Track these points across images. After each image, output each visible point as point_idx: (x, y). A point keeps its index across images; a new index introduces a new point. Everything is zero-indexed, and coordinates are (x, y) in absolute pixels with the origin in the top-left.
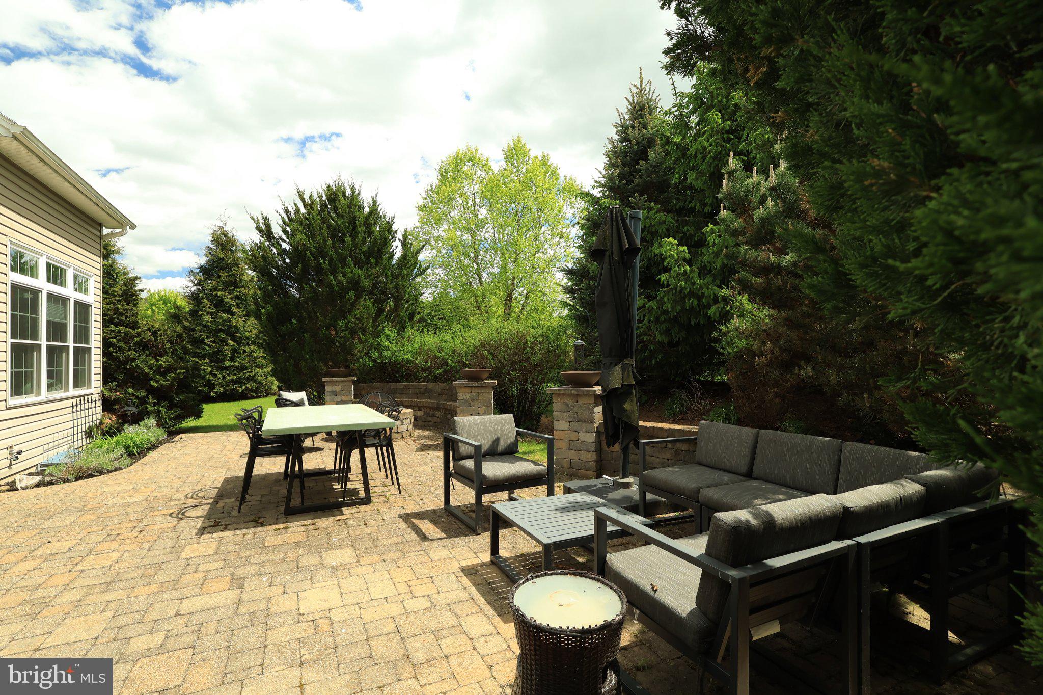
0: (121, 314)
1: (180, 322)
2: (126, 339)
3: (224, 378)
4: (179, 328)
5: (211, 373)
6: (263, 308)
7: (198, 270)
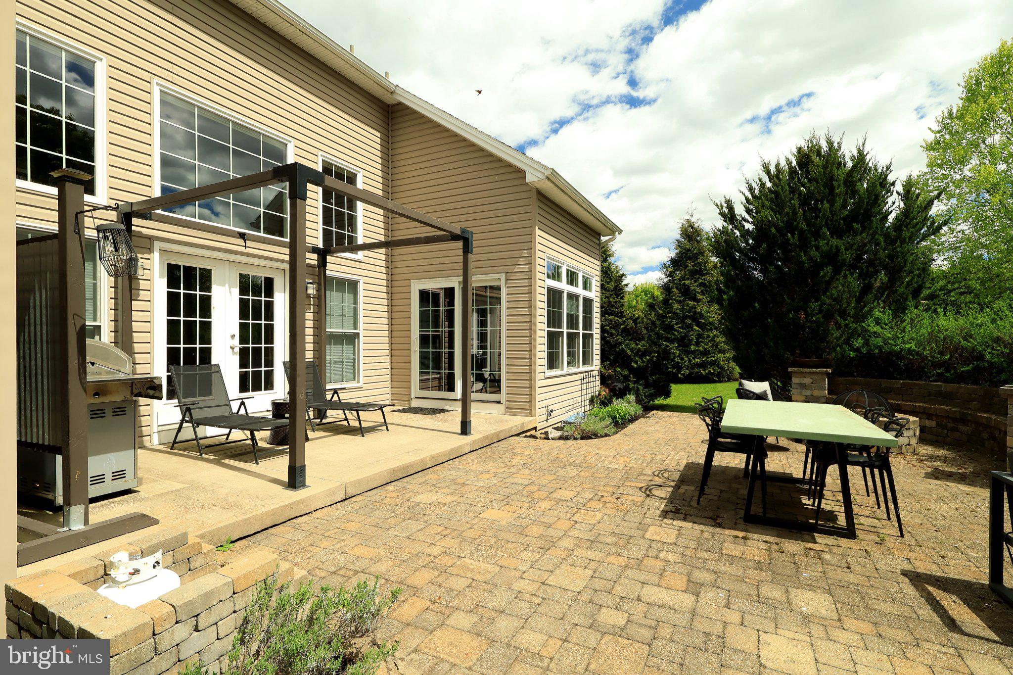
0: (613, 306)
1: (655, 310)
2: (616, 326)
3: (690, 361)
4: (653, 317)
5: (679, 356)
6: (725, 293)
7: (669, 263)
